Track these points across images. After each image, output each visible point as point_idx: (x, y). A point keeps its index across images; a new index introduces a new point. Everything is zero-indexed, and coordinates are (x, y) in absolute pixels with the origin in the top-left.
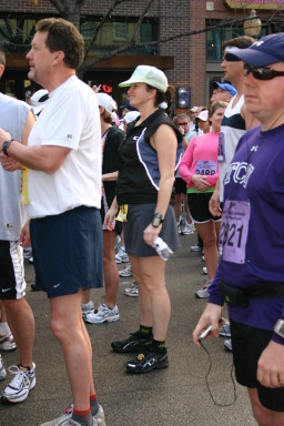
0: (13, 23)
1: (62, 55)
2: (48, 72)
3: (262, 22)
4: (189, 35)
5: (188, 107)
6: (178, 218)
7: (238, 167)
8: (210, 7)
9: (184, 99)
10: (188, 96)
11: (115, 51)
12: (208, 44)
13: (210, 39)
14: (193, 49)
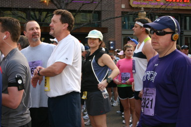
0: (37, 13)
1: (67, 25)
2: (60, 32)
3: (147, 13)
4: (114, 18)
5: (114, 49)
6: (110, 98)
7: (149, 73)
8: (123, 6)
9: (112, 46)
10: (114, 45)
11: (82, 25)
12: (123, 22)
13: (123, 20)
14: (116, 24)
